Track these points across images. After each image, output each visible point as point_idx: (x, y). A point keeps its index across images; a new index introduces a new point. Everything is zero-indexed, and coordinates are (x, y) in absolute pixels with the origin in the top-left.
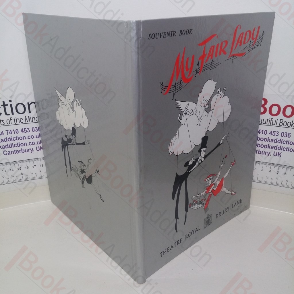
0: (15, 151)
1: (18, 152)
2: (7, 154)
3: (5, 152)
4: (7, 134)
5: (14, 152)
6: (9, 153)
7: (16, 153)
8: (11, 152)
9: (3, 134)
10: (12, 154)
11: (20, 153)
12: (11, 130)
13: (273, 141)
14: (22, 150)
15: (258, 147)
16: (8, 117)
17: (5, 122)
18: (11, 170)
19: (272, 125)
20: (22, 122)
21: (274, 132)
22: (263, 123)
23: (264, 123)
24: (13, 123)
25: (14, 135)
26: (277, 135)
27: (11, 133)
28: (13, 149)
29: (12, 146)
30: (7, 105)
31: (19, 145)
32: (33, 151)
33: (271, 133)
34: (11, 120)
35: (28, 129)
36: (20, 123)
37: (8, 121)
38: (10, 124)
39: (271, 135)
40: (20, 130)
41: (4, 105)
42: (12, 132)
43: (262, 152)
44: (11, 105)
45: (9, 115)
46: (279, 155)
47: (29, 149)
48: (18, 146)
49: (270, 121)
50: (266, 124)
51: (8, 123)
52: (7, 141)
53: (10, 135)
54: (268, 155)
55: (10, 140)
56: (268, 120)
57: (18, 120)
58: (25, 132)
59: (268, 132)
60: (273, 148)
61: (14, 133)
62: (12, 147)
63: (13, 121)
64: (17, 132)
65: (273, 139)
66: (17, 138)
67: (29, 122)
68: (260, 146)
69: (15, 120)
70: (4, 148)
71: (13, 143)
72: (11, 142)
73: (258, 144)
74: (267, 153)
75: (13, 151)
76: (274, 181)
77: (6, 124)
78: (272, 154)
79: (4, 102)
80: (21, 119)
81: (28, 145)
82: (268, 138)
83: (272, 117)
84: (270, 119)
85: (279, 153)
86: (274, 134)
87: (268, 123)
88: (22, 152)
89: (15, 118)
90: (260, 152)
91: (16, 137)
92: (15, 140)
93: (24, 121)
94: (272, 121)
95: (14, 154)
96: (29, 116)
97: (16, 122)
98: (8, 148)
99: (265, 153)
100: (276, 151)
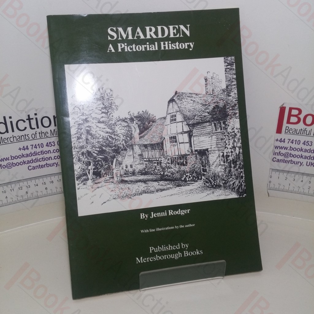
0: (39, 165)
1: (42, 167)
2: (31, 169)
3: (30, 167)
4: (32, 149)
5: (39, 167)
6: (34, 168)
7: (41, 167)
8: (36, 167)
9: (28, 149)
10: (36, 169)
11: (45, 167)
12: (36, 144)
13: (306, 151)
14: (47, 165)
15: (290, 156)
16: (33, 131)
17: (30, 136)
18: (36, 185)
19: (306, 135)
20: (47, 135)
21: (308, 142)
22: (296, 133)
23: (298, 132)
24: (38, 137)
25: (38, 150)
26: (311, 145)
27: (36, 148)
28: (37, 164)
29: (37, 160)
30: (32, 119)
31: (44, 159)
32: (58, 165)
33: (304, 143)
34: (36, 134)
35: (53, 143)
36: (46, 137)
37: (33, 135)
38: (35, 138)
39: (304, 145)
40: (45, 144)
41: (29, 119)
42: (37, 146)
43: (295, 161)
44: (36, 119)
45: (35, 129)
46: (312, 165)
47: (54, 163)
48: (43, 161)
49: (304, 131)
50: (300, 134)
51: (33, 137)
52: (31, 156)
53: (34, 150)
54: (301, 164)
55: (35, 154)
56: (301, 130)
57: (43, 134)
58: (50, 146)
59: (302, 142)
60: (306, 157)
61: (39, 148)
62: (36, 162)
63: (38, 135)
64: (42, 146)
65: (306, 150)
66: (43, 153)
67: (54, 136)
68: (293, 156)
69: (41, 134)
70: (28, 163)
71: (37, 158)
72: (36, 157)
73: (291, 154)
74: (299, 163)
75: (37, 166)
76: (306, 191)
77: (31, 138)
78: (305, 163)
79: (29, 116)
80: (47, 133)
81: (53, 159)
82: (301, 148)
83: (306, 127)
84: (304, 129)
85: (312, 163)
86: (307, 144)
87: (302, 133)
88: (47, 167)
89: (40, 132)
90: (292, 162)
91: (41, 152)
92: (40, 154)
93: (49, 135)
94: (306, 131)
95: (38, 168)
96: (54, 130)
97: (41, 136)
98: (33, 162)
99: (297, 163)
100: (309, 161)
